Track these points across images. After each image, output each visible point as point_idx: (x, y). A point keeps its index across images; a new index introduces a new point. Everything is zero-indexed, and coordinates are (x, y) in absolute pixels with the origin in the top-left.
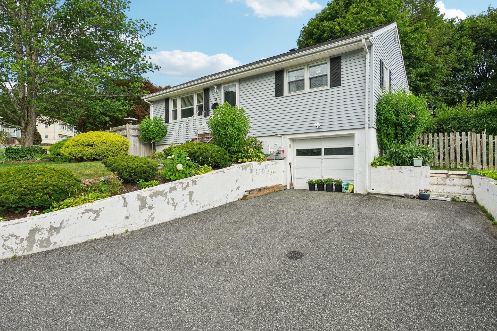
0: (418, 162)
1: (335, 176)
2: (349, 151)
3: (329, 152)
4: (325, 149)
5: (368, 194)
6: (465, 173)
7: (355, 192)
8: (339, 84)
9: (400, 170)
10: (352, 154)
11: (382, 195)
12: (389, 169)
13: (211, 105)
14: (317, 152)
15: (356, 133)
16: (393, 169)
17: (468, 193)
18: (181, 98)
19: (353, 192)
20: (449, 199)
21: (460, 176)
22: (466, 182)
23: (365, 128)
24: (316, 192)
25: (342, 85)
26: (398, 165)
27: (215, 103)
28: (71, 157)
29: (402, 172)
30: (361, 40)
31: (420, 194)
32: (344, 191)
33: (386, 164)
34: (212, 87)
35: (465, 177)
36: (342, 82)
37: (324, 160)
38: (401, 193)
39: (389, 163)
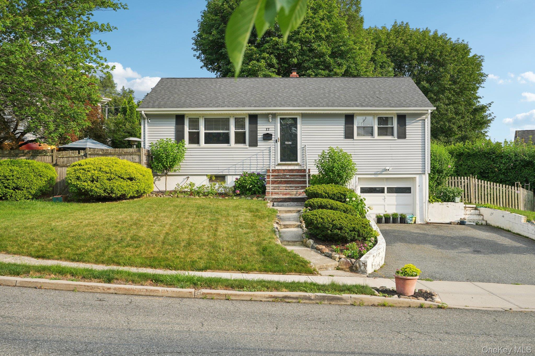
0: (458, 199)
1: (399, 211)
2: (407, 190)
3: (391, 190)
4: (388, 188)
5: (427, 223)
6: (475, 206)
7: (417, 223)
8: (405, 137)
9: (447, 205)
10: (410, 193)
11: (436, 223)
12: (440, 205)
13: (260, 136)
14: (381, 191)
15: (417, 176)
16: (443, 204)
17: (480, 219)
18: (206, 120)
19: (415, 223)
20: (474, 224)
21: (472, 208)
22: (477, 212)
23: (425, 173)
24: (384, 224)
25: (407, 138)
26: (445, 201)
27: (268, 134)
28: (106, 194)
29: (448, 207)
30: (428, 110)
31: (460, 221)
32: (410, 222)
33: (438, 201)
34: (266, 116)
35: (474, 208)
36: (407, 136)
37: (387, 197)
38: (448, 221)
39: (440, 200)
